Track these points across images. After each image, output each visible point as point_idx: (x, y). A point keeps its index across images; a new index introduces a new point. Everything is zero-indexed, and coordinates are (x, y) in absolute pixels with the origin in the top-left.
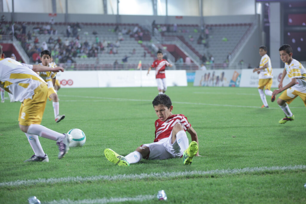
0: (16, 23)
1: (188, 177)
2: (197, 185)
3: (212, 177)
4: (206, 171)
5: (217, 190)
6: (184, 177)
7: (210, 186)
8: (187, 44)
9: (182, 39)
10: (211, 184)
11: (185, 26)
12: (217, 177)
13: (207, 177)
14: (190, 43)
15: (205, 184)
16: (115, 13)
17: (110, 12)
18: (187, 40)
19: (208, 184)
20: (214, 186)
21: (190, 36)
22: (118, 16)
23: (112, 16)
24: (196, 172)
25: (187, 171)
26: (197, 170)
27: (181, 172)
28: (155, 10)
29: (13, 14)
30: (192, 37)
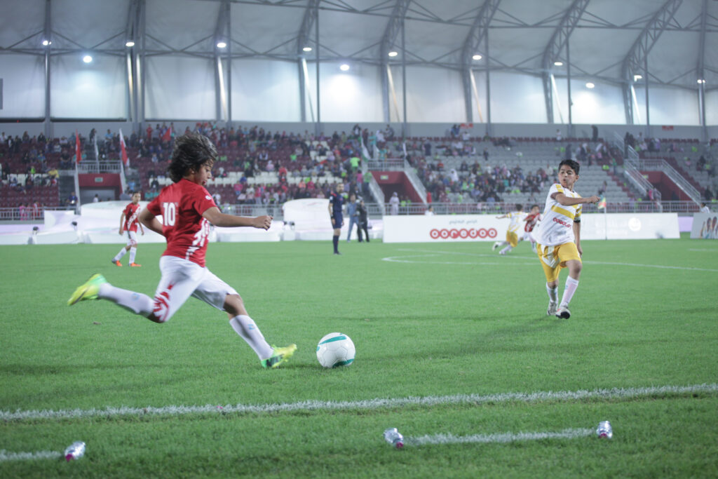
0: (409, 139)
1: (655, 397)
2: (667, 412)
3: (695, 396)
4: (686, 385)
5: (698, 420)
6: (649, 396)
7: (688, 413)
8: (680, 170)
9: (672, 162)
10: (690, 410)
11: (678, 141)
12: (702, 397)
13: (686, 396)
14: (686, 169)
15: (681, 410)
16: (566, 121)
17: (557, 120)
18: (680, 164)
19: (685, 409)
20: (694, 412)
21: (686, 158)
22: (571, 127)
23: (561, 126)
24: (669, 388)
25: (654, 386)
26: (670, 385)
27: (645, 389)
28: (629, 117)
29: (406, 125)
30: (689, 160)
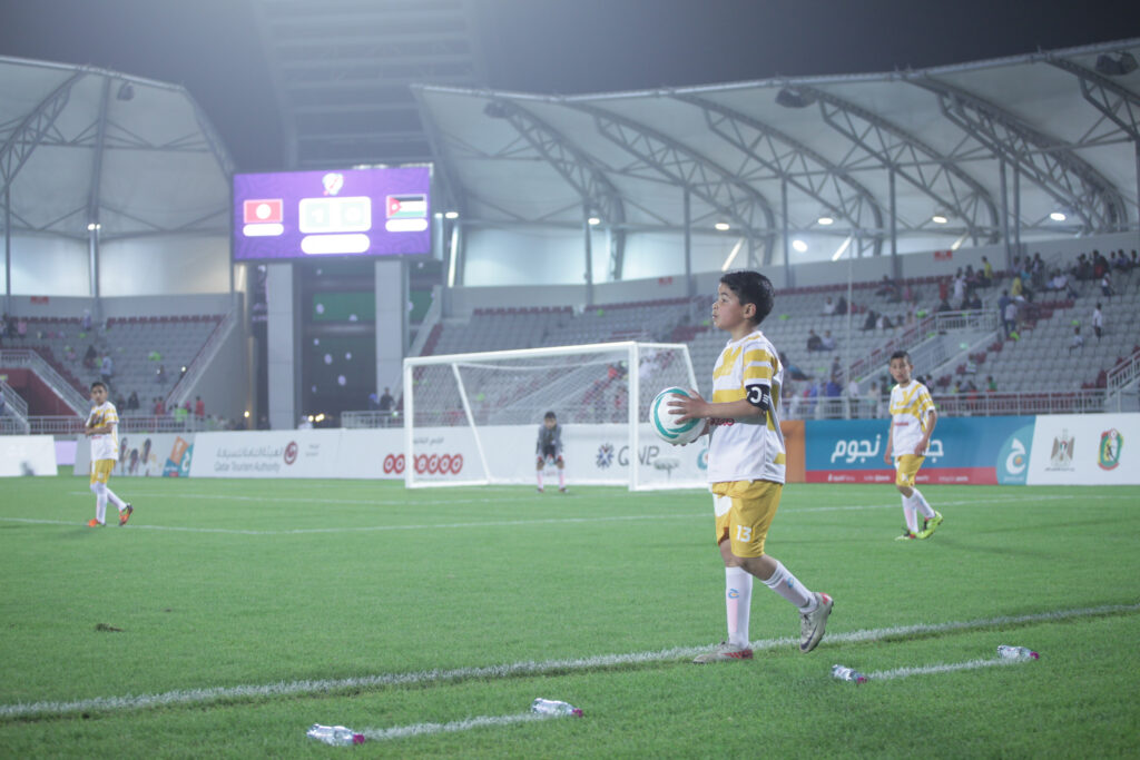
2: (44, 740)
3: (86, 716)
4: (71, 701)
5: (91, 750)
7: (74, 742)
8: (58, 367)
9: (46, 354)
10: (78, 736)
11: (55, 320)
12: (97, 718)
13: (70, 716)
14: (67, 365)
15: (65, 736)
18: (58, 357)
19: (71, 735)
20: (84, 740)
21: (67, 348)
24: (46, 705)
25: (23, 702)
26: (48, 700)
27: (8, 707)
30: (72, 350)
